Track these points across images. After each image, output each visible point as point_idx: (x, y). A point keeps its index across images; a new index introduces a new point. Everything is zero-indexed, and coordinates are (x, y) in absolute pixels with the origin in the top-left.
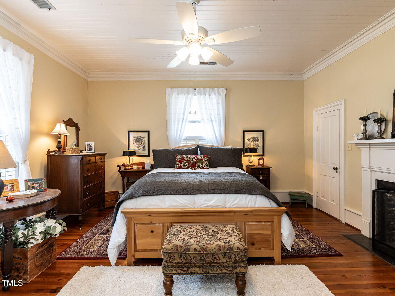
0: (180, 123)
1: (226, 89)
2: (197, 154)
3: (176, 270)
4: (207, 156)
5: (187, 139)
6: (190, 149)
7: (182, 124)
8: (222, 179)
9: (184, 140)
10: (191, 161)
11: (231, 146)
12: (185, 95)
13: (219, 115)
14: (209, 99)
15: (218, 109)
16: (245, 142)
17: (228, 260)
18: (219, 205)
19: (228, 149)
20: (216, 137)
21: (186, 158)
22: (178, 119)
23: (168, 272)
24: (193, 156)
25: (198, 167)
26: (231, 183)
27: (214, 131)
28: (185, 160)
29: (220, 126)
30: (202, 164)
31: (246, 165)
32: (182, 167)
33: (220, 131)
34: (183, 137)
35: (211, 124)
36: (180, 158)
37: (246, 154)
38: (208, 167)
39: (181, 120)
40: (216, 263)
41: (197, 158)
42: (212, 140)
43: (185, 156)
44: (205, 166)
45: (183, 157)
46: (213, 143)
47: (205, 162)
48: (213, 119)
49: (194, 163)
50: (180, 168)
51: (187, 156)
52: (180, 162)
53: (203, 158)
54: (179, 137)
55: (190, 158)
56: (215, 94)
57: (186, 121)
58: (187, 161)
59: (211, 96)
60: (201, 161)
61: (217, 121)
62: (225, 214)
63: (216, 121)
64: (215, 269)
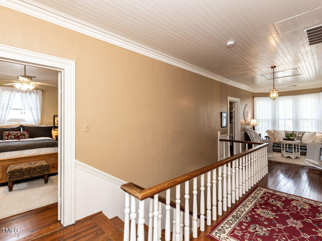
0: (5, 110)
1: (42, 91)
2: (20, 131)
3: (16, 178)
4: (27, 131)
5: (10, 121)
6: (15, 127)
7: (6, 111)
8: (38, 142)
9: (7, 121)
10: (16, 135)
11: (45, 125)
12: (9, 91)
13: (37, 106)
14: (29, 96)
15: (36, 102)
16: (55, 122)
17: (41, 170)
18: (37, 153)
19: (43, 127)
20: (34, 119)
21: (12, 133)
22: (2, 107)
23: (11, 180)
24: (18, 132)
25: (22, 138)
26: (43, 144)
27: (33, 116)
28: (12, 135)
29: (37, 113)
30: (25, 136)
31: (55, 136)
32: (9, 139)
33: (38, 116)
34: (7, 119)
35: (31, 111)
36: (7, 133)
37: (55, 129)
38: (29, 138)
39: (5, 108)
40: (35, 172)
41: (21, 133)
42: (31, 121)
43: (11, 132)
44: (26, 138)
45: (9, 133)
46: (32, 123)
47: (27, 135)
48: (32, 108)
49: (18, 136)
50: (8, 139)
51: (13, 132)
52: (8, 136)
53: (25, 133)
54: (4, 119)
55: (15, 133)
56: (34, 93)
57: (10, 109)
58: (13, 135)
59: (31, 94)
60: (24, 135)
61: (36, 110)
62: (40, 157)
63: (34, 109)
64: (35, 174)
